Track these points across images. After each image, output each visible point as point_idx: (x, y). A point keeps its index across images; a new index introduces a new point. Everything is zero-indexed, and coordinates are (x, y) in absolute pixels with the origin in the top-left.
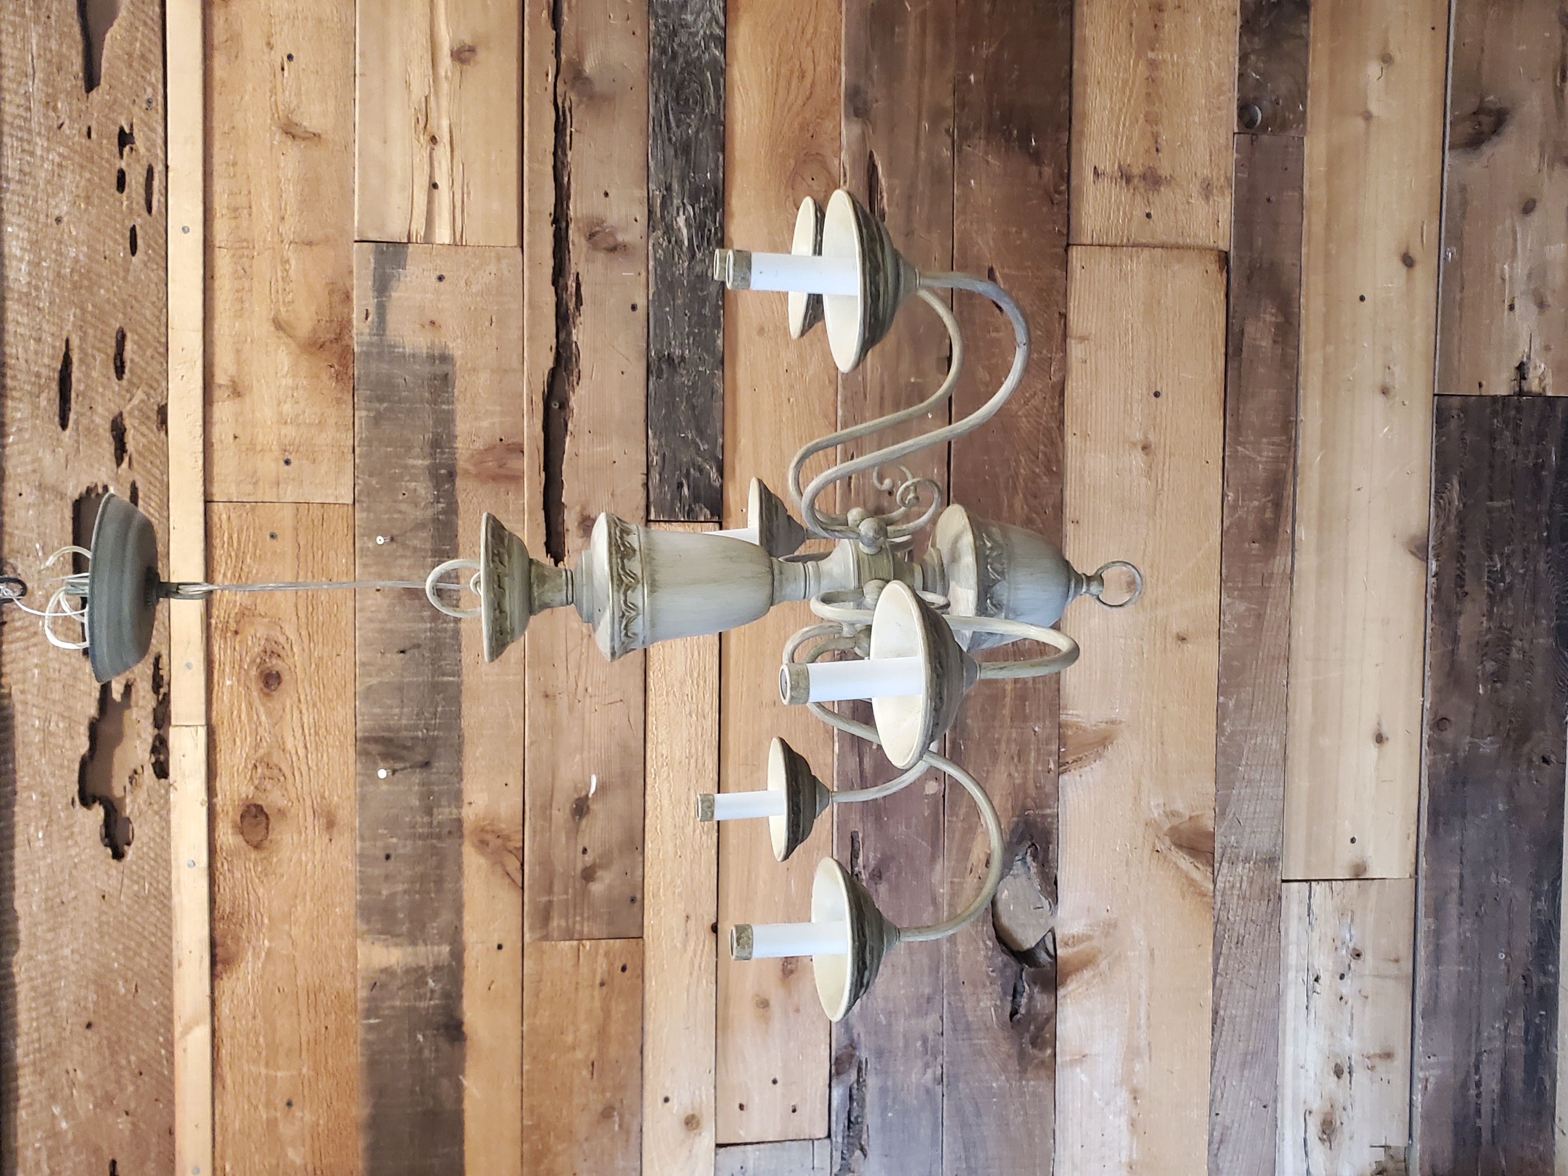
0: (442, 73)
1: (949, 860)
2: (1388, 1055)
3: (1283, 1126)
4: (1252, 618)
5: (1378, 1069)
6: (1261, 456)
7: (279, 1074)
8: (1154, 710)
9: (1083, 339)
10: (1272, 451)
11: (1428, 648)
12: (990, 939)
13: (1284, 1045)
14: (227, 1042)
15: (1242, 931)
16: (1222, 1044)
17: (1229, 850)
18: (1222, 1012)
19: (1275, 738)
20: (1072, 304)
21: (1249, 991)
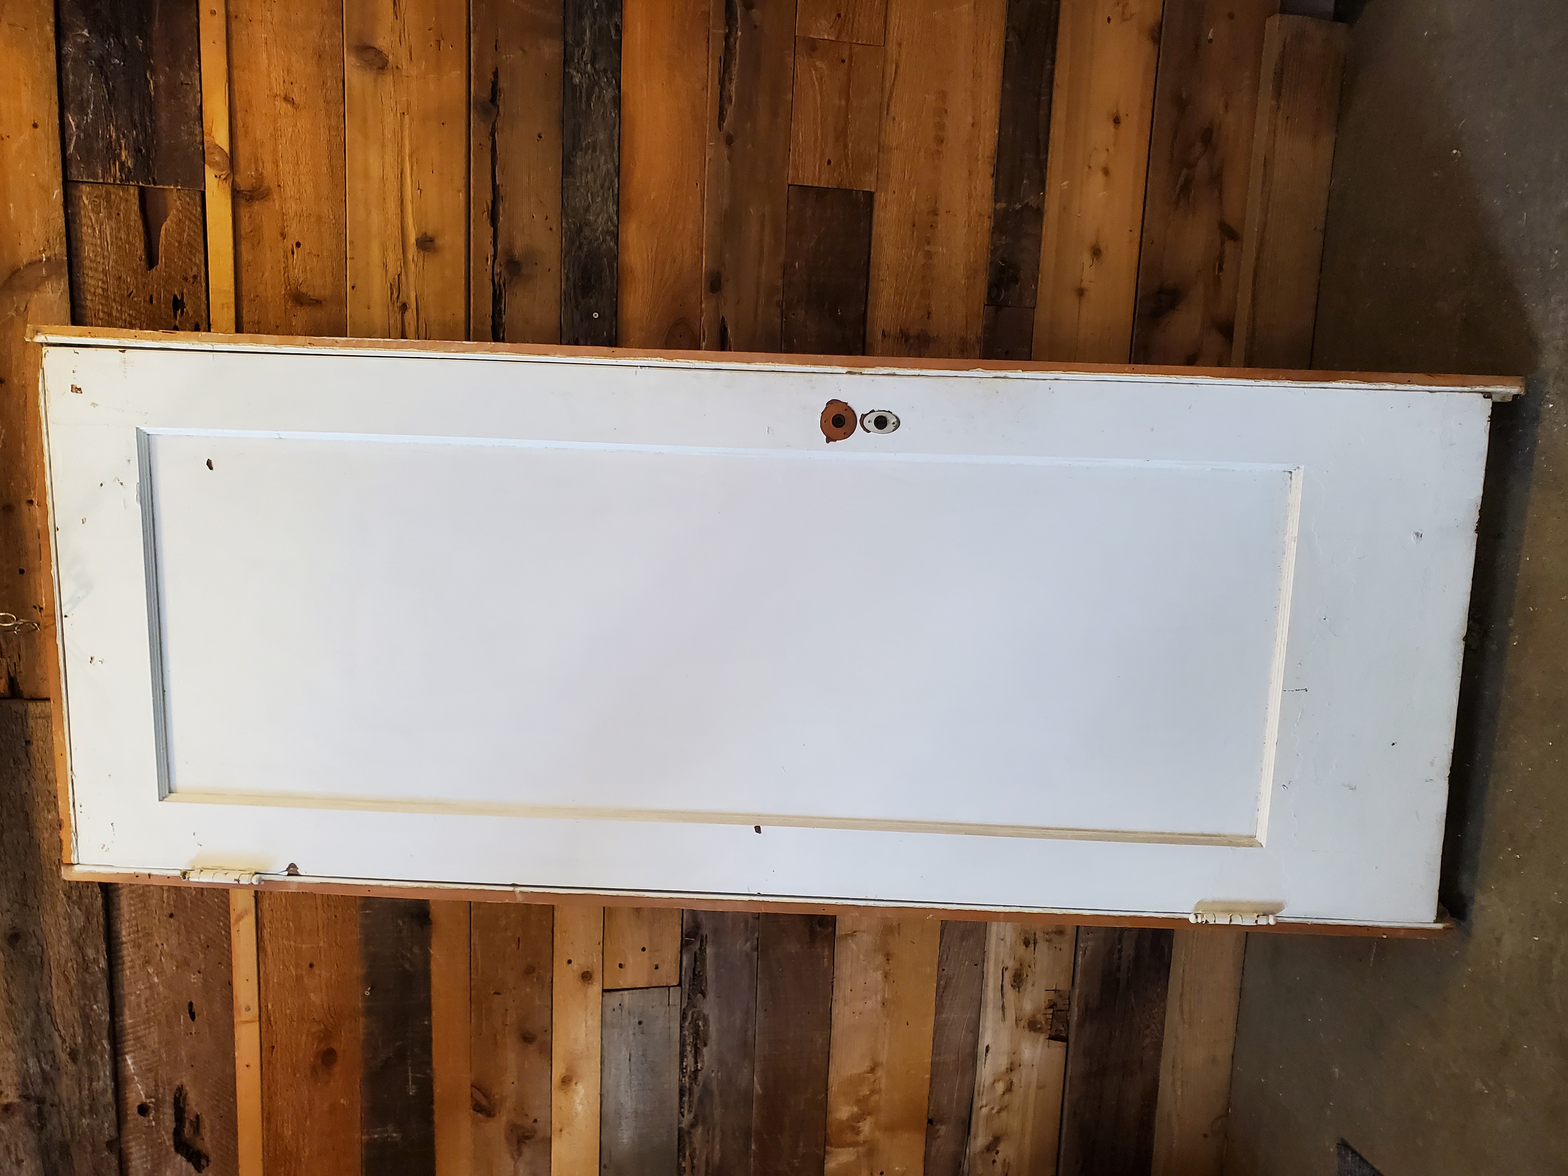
0: (411, 257)
2: (1061, 932)
3: (987, 978)
5: (1054, 939)
7: (304, 946)
13: (991, 925)
14: (267, 925)
16: (948, 925)
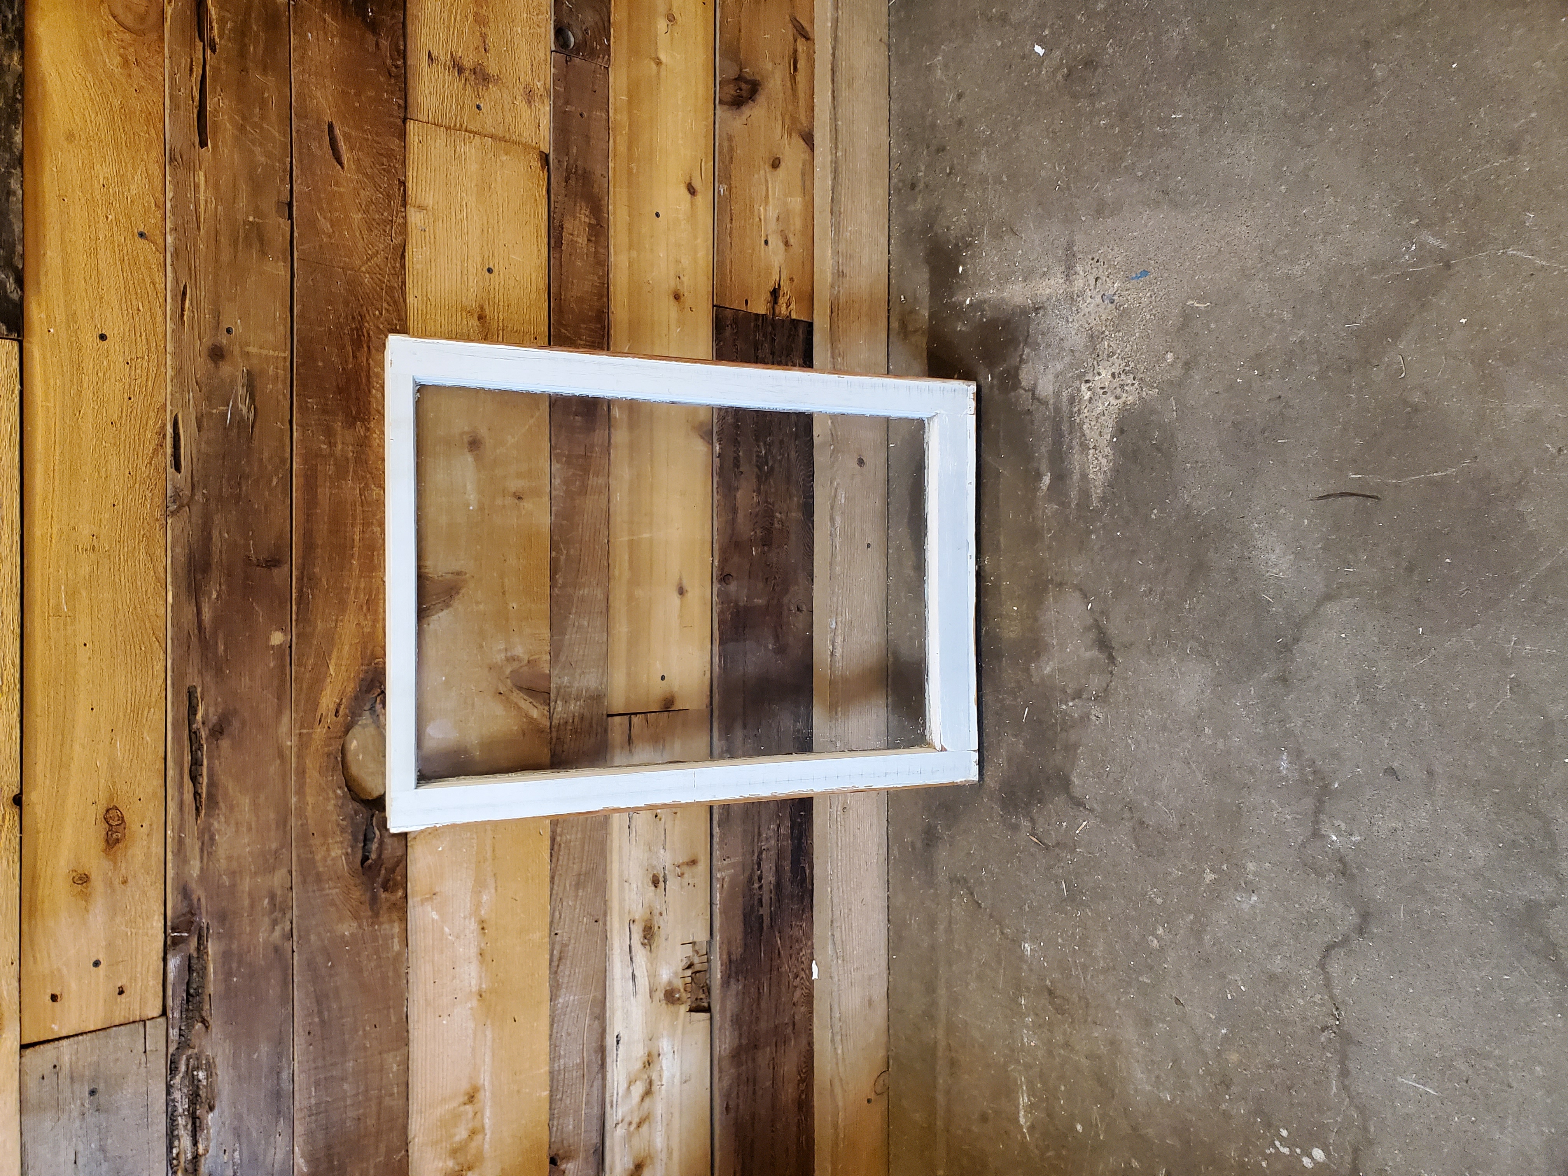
1: (296, 712)
2: (693, 862)
3: (612, 938)
4: (578, 482)
5: (686, 875)
6: (581, 339)
9: (421, 208)
10: (590, 336)
11: (715, 515)
12: (340, 788)
13: (611, 862)
16: (559, 868)
17: (563, 690)
18: (558, 839)
19: (599, 590)
20: (410, 174)
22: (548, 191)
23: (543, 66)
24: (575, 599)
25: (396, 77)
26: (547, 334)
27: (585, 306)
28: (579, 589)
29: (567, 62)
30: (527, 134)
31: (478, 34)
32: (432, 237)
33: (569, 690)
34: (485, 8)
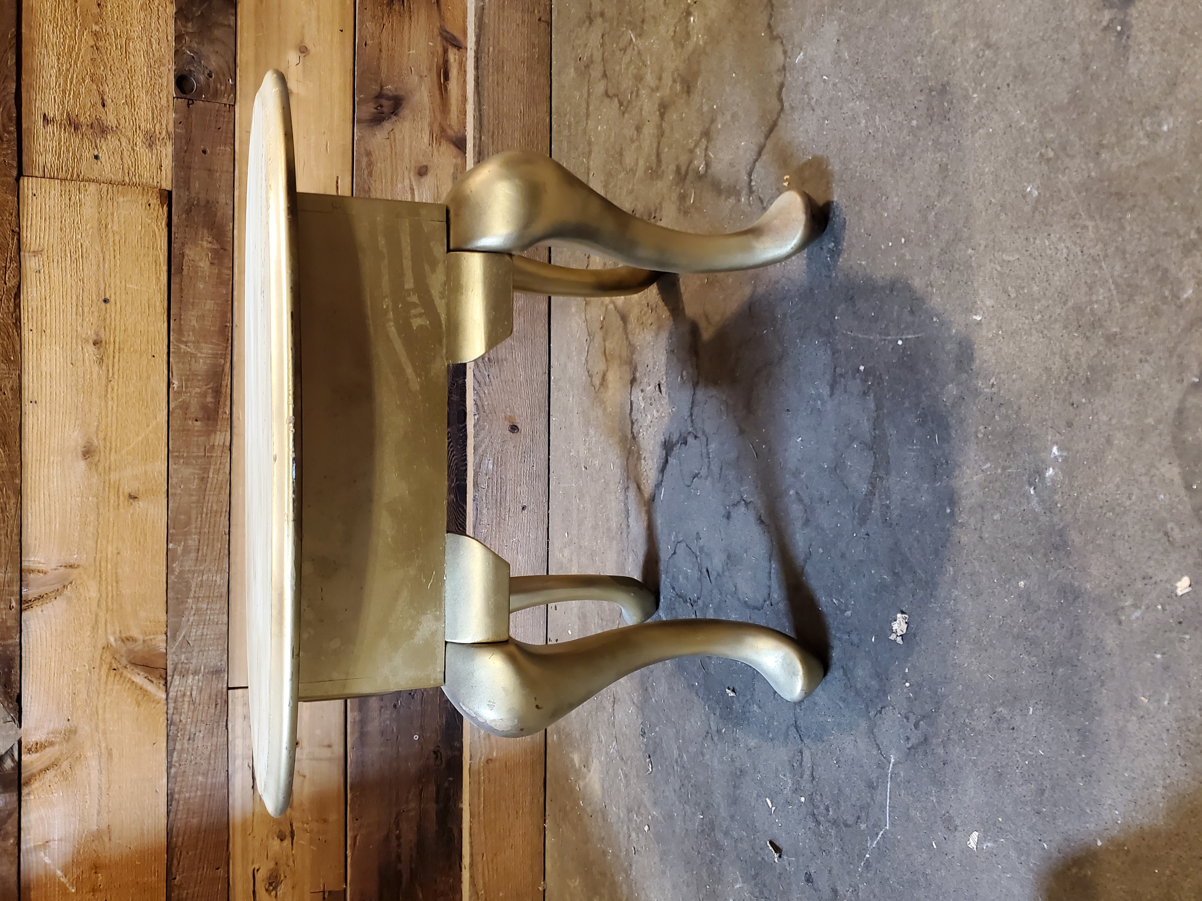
2: (325, 820)
3: (234, 885)
4: (196, 481)
5: (318, 832)
6: (202, 353)
8: (109, 556)
9: (35, 253)
10: (212, 349)
13: (234, 818)
15: (193, 730)
16: (177, 821)
17: (180, 666)
18: (176, 796)
19: (218, 576)
20: (24, 225)
21: (200, 778)
22: (169, 225)
23: (166, 111)
24: (194, 585)
25: (9, 141)
26: (166, 351)
27: (206, 323)
28: (198, 576)
29: (188, 105)
30: (146, 175)
31: (96, 93)
32: (47, 277)
33: (187, 666)
34: (102, 68)
